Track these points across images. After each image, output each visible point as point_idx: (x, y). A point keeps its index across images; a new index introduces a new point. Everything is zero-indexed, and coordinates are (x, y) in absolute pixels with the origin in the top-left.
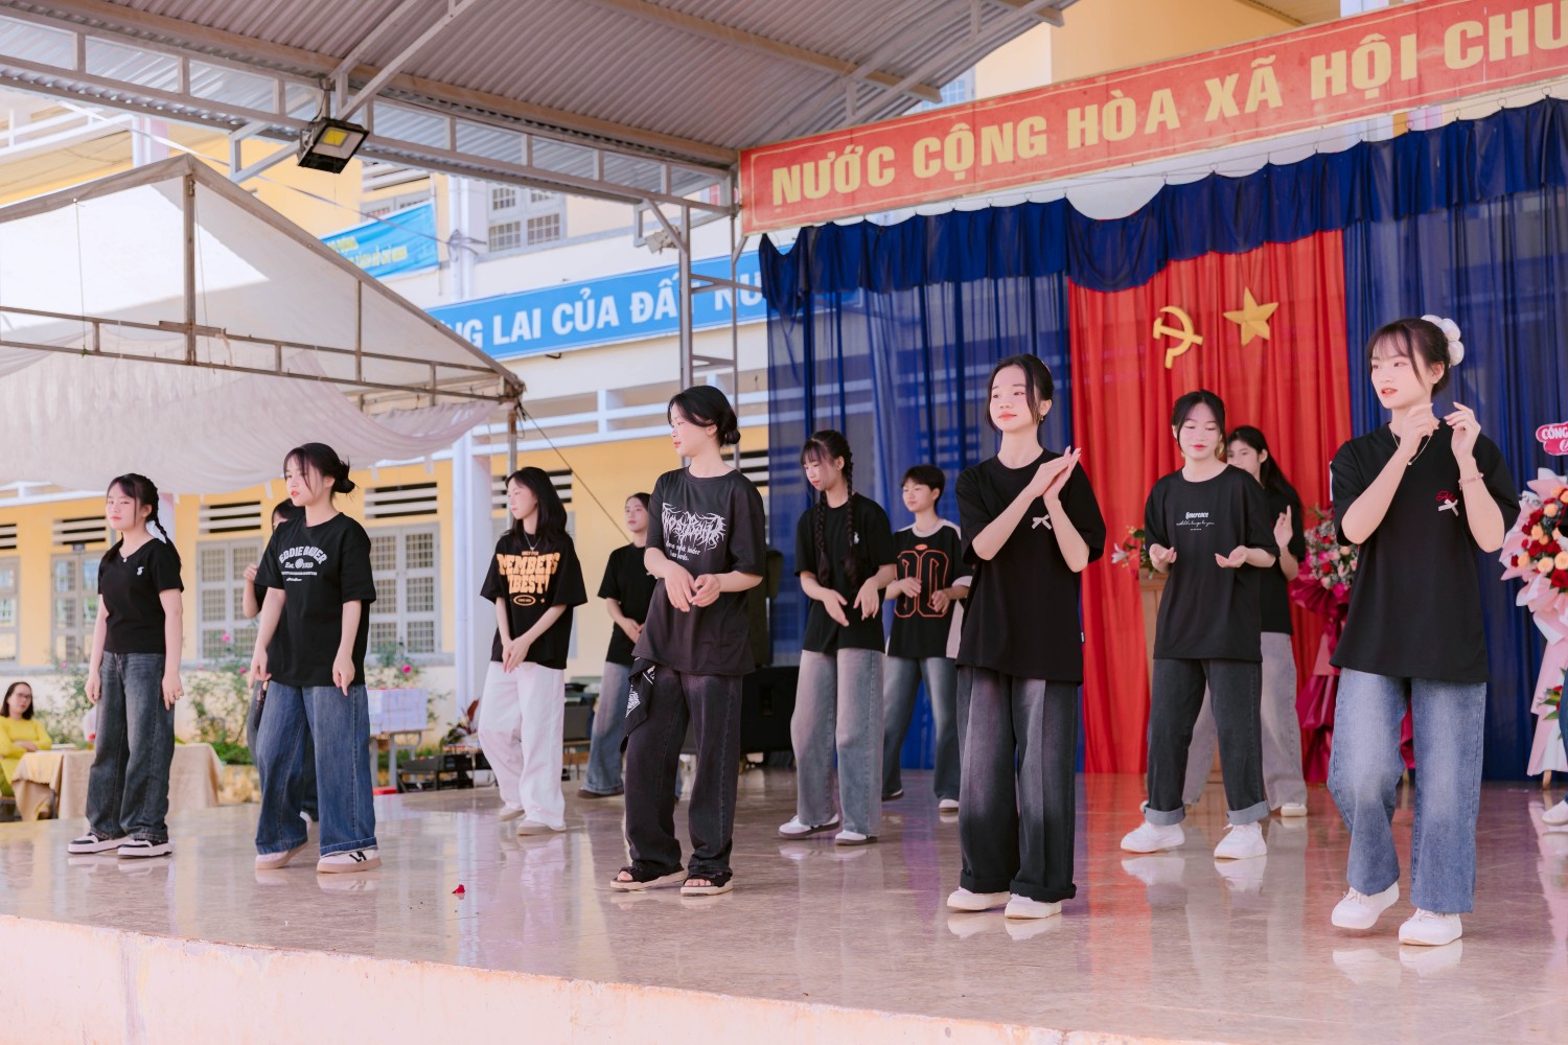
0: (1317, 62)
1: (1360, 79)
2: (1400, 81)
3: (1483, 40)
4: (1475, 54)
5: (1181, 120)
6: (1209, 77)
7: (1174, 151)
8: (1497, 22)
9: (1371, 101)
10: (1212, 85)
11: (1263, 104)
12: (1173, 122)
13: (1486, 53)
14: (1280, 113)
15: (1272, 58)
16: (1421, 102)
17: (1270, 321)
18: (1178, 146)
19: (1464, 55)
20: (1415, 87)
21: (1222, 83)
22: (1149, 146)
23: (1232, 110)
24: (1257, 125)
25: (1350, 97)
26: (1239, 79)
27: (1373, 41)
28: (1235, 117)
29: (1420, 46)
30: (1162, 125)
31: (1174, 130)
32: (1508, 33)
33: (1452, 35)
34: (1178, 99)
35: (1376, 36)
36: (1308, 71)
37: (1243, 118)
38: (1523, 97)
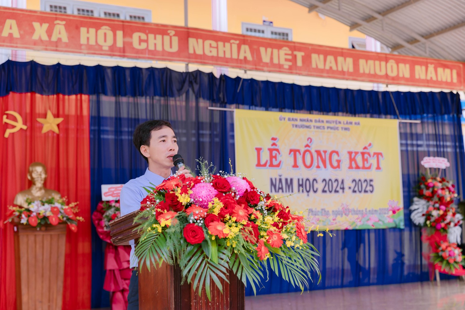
0: (83, 30)
1: (101, 41)
2: (116, 47)
3: (146, 41)
4: (144, 46)
5: (20, 35)
6: (35, 21)
7: (17, 47)
8: (151, 36)
9: (105, 51)
10: (36, 25)
11: (60, 40)
12: (16, 35)
13: (148, 46)
14: (67, 45)
15: (64, 22)
16: (124, 56)
17: (58, 125)
18: (19, 45)
19: (140, 44)
20: (122, 50)
21: (41, 25)
22: (4, 41)
23: (45, 38)
24: (57, 46)
25: (97, 47)
26: (49, 26)
27: (106, 29)
28: (46, 41)
29: (124, 36)
30: (11, 35)
31: (17, 39)
32: (155, 42)
33: (136, 36)
34: (19, 25)
35: (107, 27)
36: (79, 32)
37: (50, 42)
38: (159, 64)
